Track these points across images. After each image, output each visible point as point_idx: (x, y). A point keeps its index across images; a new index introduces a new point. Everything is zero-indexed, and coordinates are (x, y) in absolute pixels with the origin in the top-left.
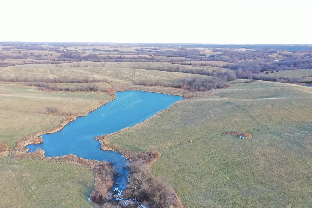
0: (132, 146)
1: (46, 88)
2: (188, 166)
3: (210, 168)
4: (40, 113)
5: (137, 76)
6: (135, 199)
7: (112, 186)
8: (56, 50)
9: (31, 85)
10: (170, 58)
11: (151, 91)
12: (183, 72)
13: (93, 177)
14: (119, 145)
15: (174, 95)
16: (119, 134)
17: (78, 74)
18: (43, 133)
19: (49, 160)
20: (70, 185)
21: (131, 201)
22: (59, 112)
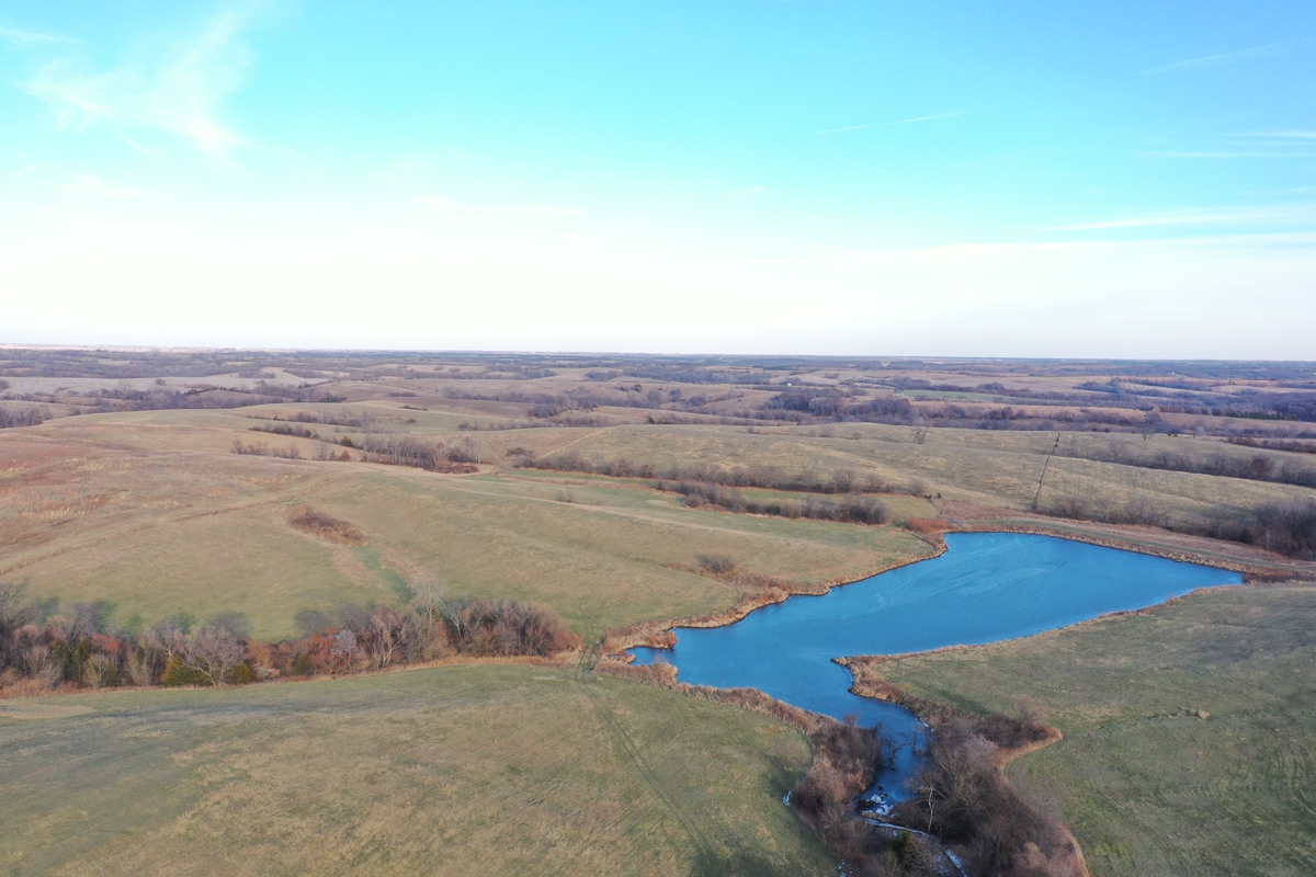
0: (960, 699)
1: (707, 500)
2: (1159, 785)
3: (1250, 806)
4: (678, 567)
5: (1054, 485)
7: (864, 788)
8: (757, 383)
9: (660, 488)
11: (1101, 543)
13: (807, 754)
14: (916, 688)
15: (1203, 564)
16: (925, 661)
18: (680, 625)
22: (735, 571)
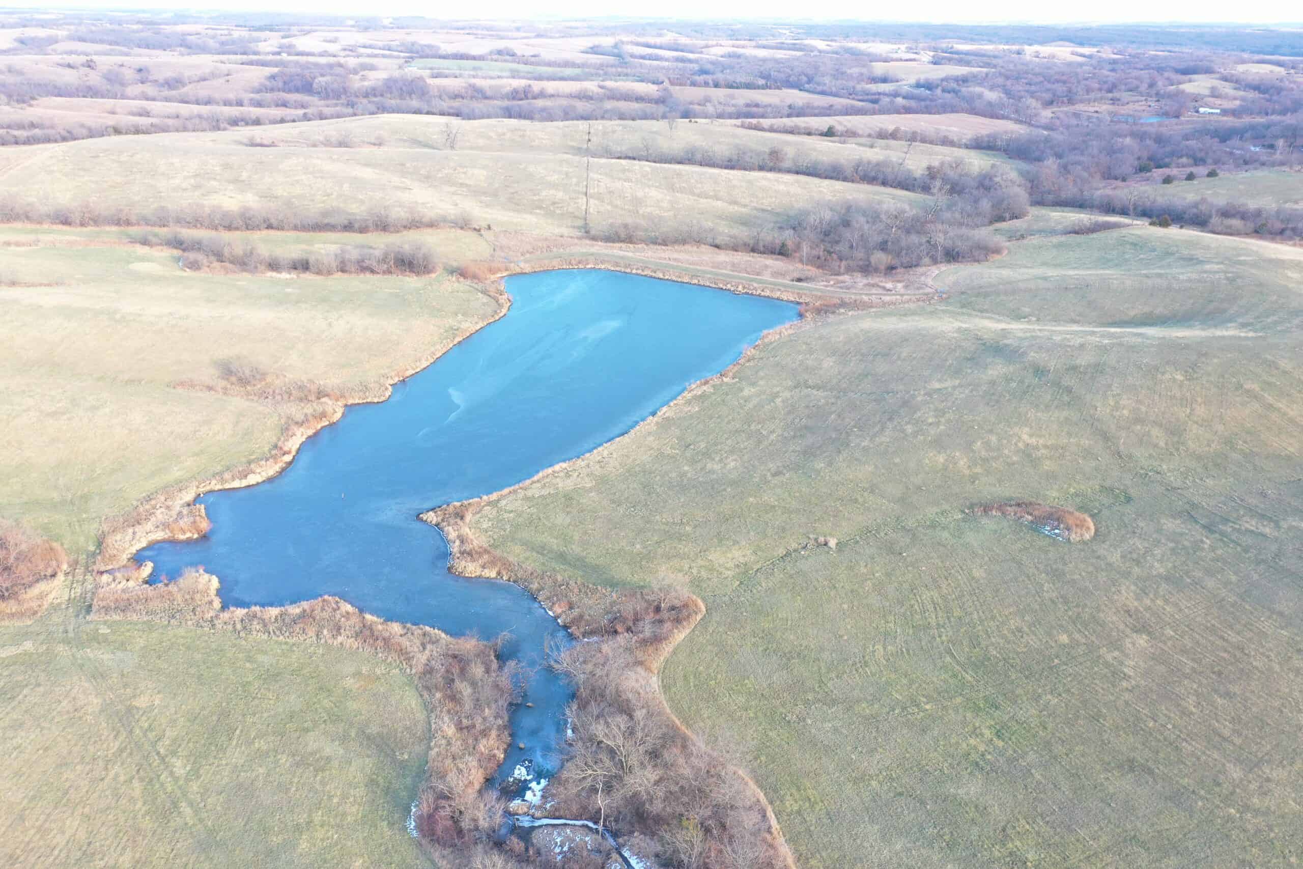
0: (579, 563)
1: (212, 258)
2: (820, 668)
3: (912, 682)
4: (192, 385)
5: (599, 197)
6: (596, 823)
7: (502, 756)
8: (244, 53)
9: (145, 242)
10: (744, 97)
11: (661, 276)
12: (797, 173)
13: (421, 716)
14: (528, 554)
15: (759, 296)
16: (526, 498)
17: (346, 186)
18: (208, 488)
19: (239, 626)
20: (328, 751)
21: (581, 830)
22: (269, 380)
